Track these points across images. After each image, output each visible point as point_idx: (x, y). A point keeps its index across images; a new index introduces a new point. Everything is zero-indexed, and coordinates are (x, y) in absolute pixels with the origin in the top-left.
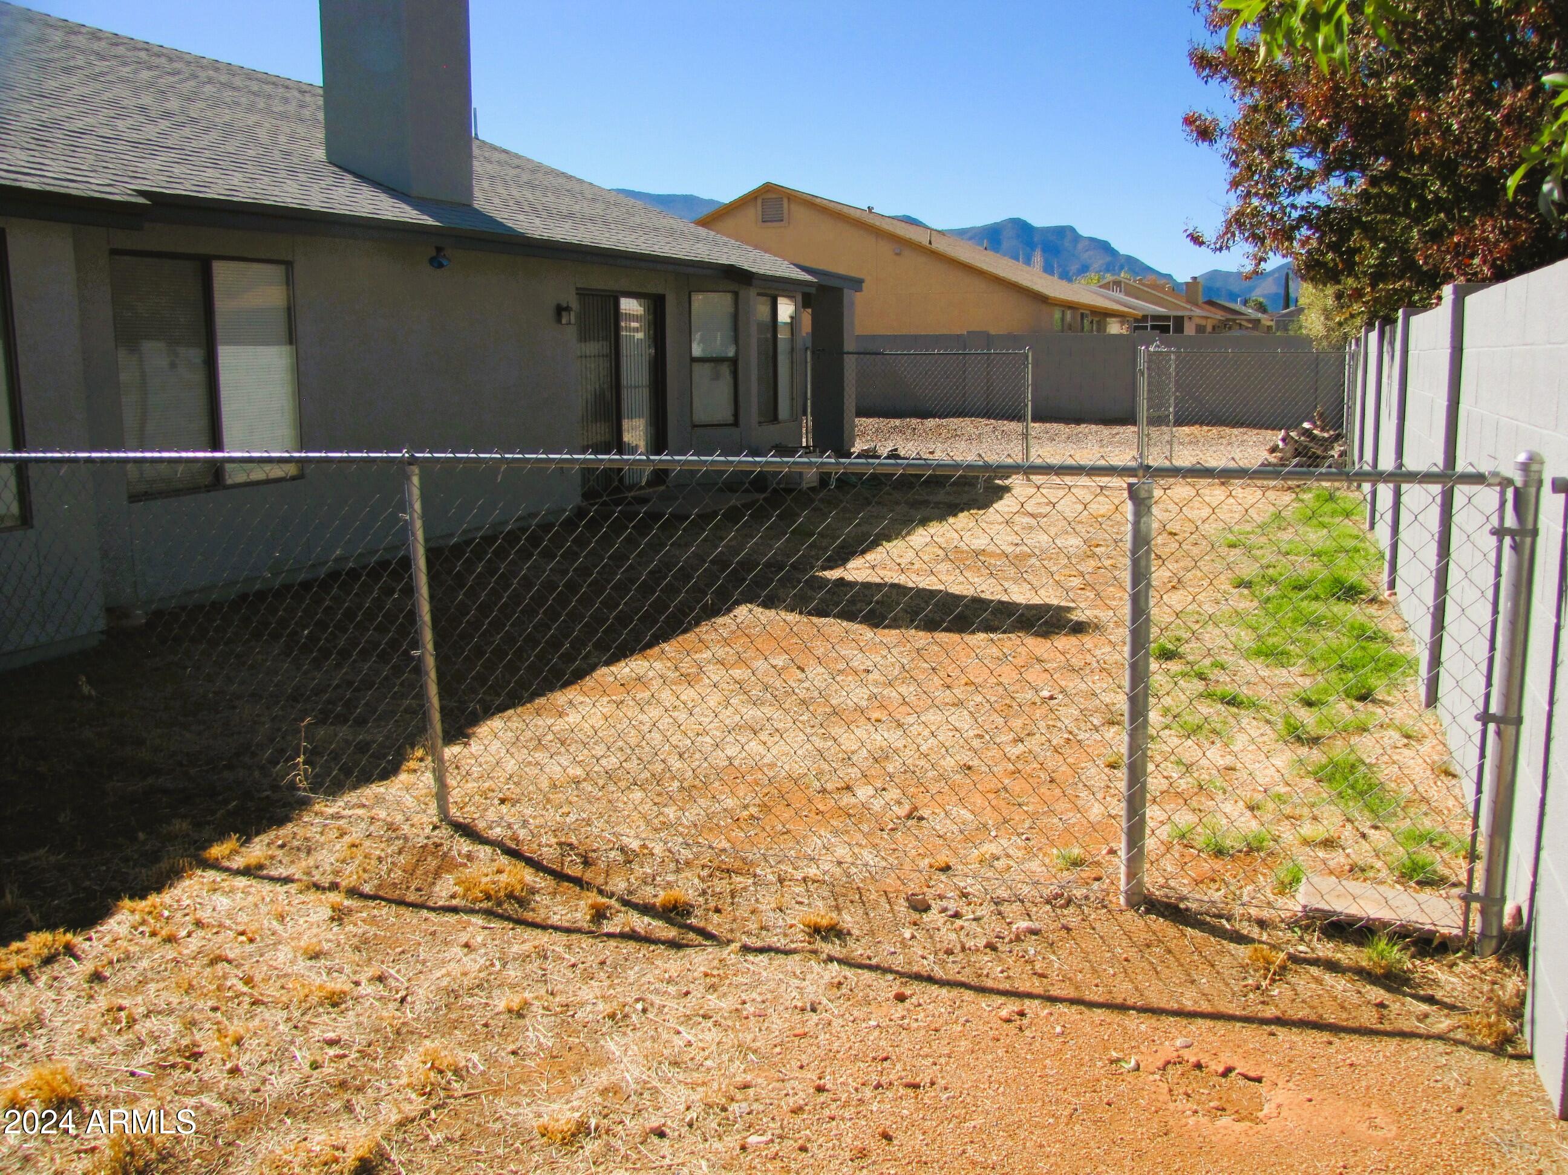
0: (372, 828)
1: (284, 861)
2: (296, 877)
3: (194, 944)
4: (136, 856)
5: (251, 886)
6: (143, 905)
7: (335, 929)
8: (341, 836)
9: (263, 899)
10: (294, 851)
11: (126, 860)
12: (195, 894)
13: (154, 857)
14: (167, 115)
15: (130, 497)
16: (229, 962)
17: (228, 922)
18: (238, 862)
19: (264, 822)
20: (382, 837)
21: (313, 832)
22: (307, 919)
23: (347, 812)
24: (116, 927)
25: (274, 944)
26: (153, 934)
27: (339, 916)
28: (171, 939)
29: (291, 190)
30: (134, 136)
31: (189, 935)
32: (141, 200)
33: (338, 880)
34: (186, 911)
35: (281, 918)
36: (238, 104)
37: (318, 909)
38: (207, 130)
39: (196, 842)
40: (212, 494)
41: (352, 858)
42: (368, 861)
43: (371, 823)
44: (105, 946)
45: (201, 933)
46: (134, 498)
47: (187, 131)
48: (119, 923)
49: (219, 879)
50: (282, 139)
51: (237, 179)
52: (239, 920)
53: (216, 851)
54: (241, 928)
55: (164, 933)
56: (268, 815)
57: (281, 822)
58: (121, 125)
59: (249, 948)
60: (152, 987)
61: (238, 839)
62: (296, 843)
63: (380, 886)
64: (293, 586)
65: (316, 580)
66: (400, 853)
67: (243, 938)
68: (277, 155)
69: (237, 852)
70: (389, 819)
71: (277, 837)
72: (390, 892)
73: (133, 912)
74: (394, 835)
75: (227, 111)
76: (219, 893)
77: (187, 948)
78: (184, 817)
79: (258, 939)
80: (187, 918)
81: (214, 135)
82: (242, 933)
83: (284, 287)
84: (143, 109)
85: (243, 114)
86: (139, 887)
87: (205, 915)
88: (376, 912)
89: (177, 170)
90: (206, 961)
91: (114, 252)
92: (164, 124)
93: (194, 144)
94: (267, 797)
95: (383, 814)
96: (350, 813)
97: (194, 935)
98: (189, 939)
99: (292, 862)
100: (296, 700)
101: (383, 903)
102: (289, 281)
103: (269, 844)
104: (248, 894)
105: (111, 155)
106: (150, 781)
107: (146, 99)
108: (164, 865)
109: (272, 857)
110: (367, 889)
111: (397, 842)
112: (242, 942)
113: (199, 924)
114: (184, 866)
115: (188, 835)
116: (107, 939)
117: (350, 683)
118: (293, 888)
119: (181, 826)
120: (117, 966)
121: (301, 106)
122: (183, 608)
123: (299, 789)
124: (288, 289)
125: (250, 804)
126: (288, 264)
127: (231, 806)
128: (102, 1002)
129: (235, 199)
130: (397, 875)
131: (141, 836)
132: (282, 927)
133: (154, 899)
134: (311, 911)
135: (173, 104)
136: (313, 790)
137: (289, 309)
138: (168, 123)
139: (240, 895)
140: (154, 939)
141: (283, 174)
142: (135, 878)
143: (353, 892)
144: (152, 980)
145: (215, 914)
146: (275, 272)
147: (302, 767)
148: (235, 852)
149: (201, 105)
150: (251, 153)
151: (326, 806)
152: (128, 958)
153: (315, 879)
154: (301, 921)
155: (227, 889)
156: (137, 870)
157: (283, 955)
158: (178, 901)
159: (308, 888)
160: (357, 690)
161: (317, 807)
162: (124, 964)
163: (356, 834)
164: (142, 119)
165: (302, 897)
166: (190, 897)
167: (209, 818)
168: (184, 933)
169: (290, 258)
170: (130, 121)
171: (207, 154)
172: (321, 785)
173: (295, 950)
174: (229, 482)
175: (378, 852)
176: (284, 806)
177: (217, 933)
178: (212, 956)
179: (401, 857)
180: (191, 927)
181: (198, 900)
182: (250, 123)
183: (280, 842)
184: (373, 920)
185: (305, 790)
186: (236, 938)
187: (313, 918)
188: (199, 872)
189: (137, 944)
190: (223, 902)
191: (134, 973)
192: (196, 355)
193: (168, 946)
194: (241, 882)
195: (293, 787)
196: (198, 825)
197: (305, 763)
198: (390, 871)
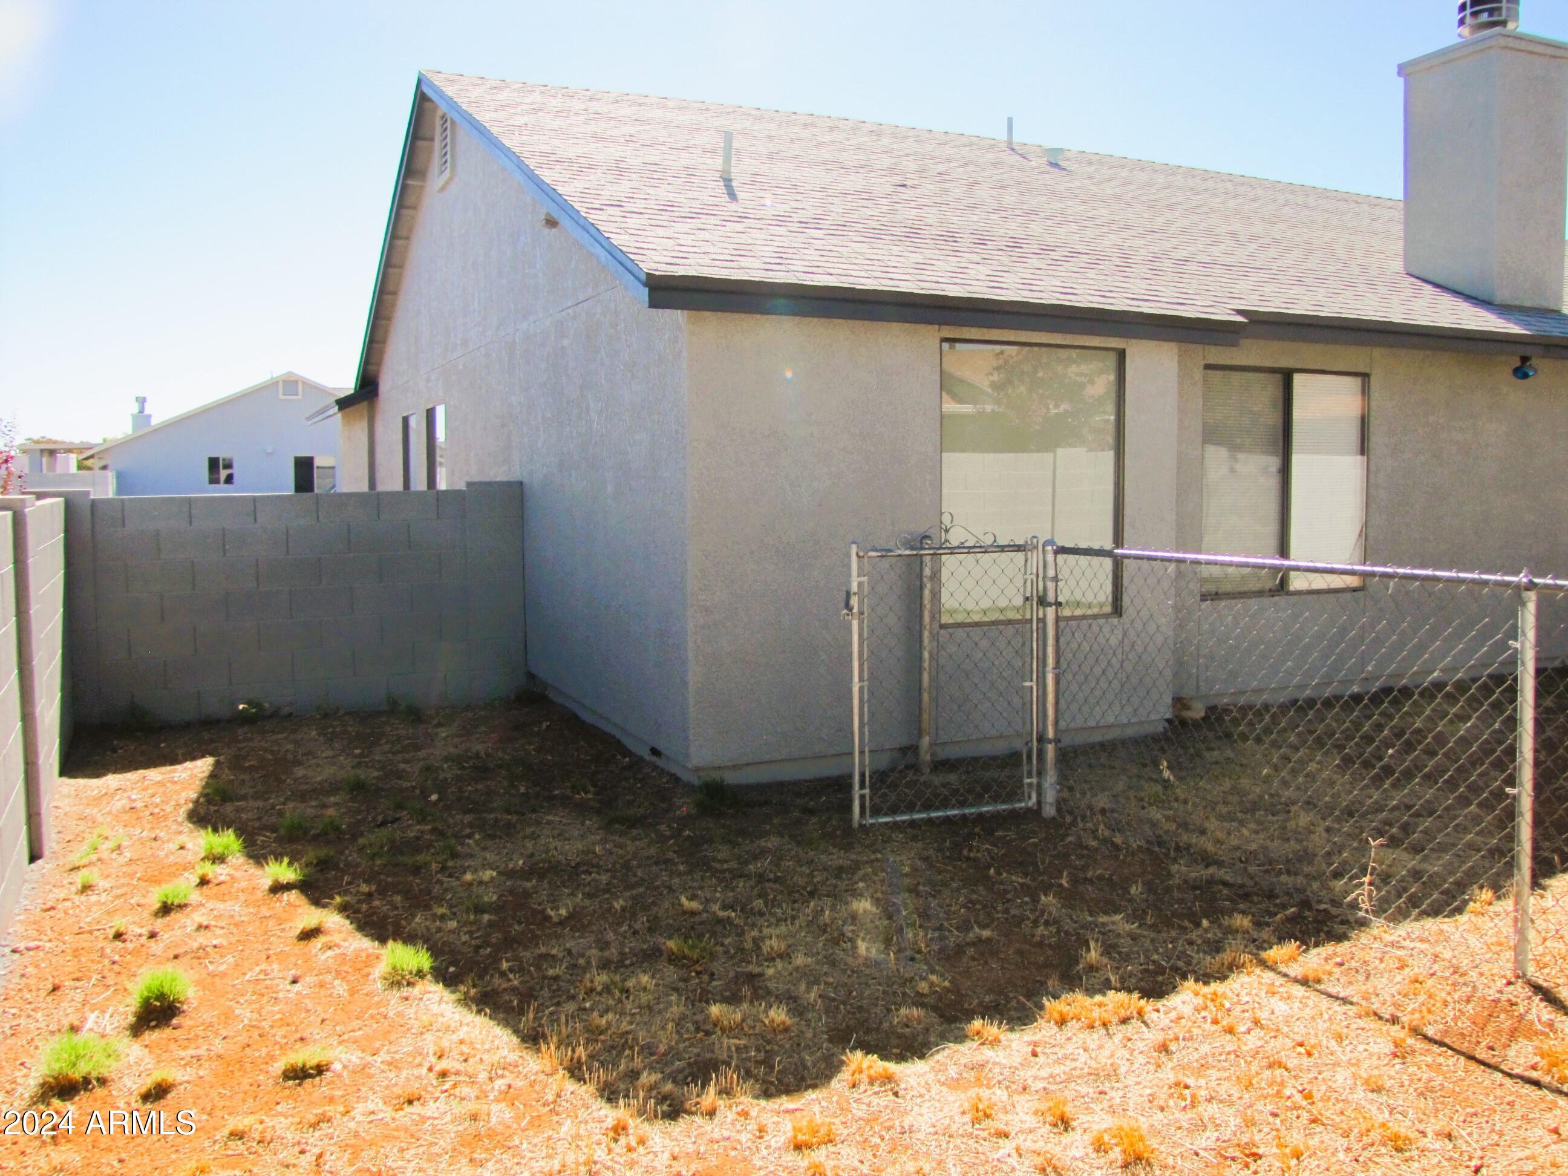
0: (1436, 967)
1: (1342, 980)
2: (1355, 1000)
3: (1252, 1041)
4: (1199, 942)
5: (1308, 998)
6: (1206, 990)
7: (1397, 1067)
8: (1401, 968)
9: (1321, 1014)
10: (1353, 972)
11: (1191, 943)
12: (1254, 992)
13: (1216, 947)
14: (1254, 238)
15: (1202, 596)
16: (1287, 1070)
17: (1285, 1029)
18: (1295, 970)
19: (1322, 935)
20: (1447, 979)
21: (1371, 956)
22: (1367, 1047)
23: (1407, 943)
24: (1180, 1006)
25: (1334, 1065)
26: (1215, 1022)
27: (1400, 1053)
28: (1230, 1031)
29: (1372, 303)
30: (1228, 260)
31: (1249, 1031)
32: (1239, 319)
33: (1399, 1014)
34: (1246, 1007)
35: (1339, 1038)
36: (1313, 223)
37: (1379, 1040)
38: (1289, 250)
39: (1254, 941)
40: (1276, 598)
41: (1415, 994)
42: (1432, 1002)
43: (1435, 962)
44: (1172, 1021)
45: (1257, 1032)
46: (1204, 597)
47: (1272, 252)
48: (1184, 1003)
49: (1277, 983)
50: (1358, 253)
51: (1320, 294)
52: (1296, 1030)
53: (1274, 953)
54: (1299, 1039)
55: (1225, 1023)
56: (1326, 929)
57: (1341, 938)
58: (1216, 251)
59: (1306, 1061)
60: (1214, 1074)
61: (1299, 947)
62: (1353, 964)
63: (1446, 1032)
64: (1342, 697)
65: (1367, 693)
66: (1468, 1001)
67: (1301, 1050)
68: (1356, 270)
69: (1296, 960)
70: (1454, 961)
71: (1335, 954)
72: (1458, 1043)
73: (1197, 994)
74: (1461, 980)
75: (1305, 230)
76: (1277, 997)
77: (1246, 1045)
78: (1243, 913)
79: (1317, 1055)
80: (1246, 1014)
81: (1296, 253)
82: (1301, 1045)
83: (1359, 397)
84: (1233, 234)
85: (1321, 232)
86: (1201, 972)
87: (1263, 1015)
88: (1441, 1060)
89: (1267, 289)
90: (1264, 1063)
91: (1208, 367)
92: (1252, 247)
93: (1280, 263)
94: (1325, 910)
95: (1447, 954)
96: (1412, 945)
97: (1252, 1033)
98: (1247, 1036)
99: (1350, 983)
100: (1351, 814)
101: (1450, 1052)
102: (1365, 391)
103: (1326, 959)
104: (1306, 1005)
105: (1210, 278)
106: (1211, 870)
107: (1236, 226)
108: (1227, 957)
109: (1330, 974)
110: (1430, 1031)
111: (1464, 989)
112: (1299, 1053)
113: (1256, 1022)
114: (1245, 962)
115: (1248, 932)
116: (1173, 1015)
117: (1409, 807)
118: (1352, 1010)
119: (1242, 921)
120: (1182, 1044)
121: (1373, 220)
122: (1251, 707)
123: (1360, 909)
124: (1363, 400)
125: (1307, 913)
126: (1365, 376)
127: (1288, 912)
128: (1168, 1075)
129: (1321, 314)
130: (1464, 1024)
131: (1205, 923)
132: (1340, 1049)
133: (1215, 986)
134: (1371, 1040)
135: (1258, 229)
136: (1376, 914)
137: (1363, 418)
138: (1255, 246)
139: (1297, 1004)
140: (1215, 1027)
141: (1362, 288)
142: (1199, 963)
143: (1416, 1031)
144: (1214, 1067)
145: (1273, 1017)
146: (1354, 383)
147: (1366, 887)
148: (1292, 959)
149: (1281, 226)
150: (1331, 268)
151: (1385, 932)
152: (1191, 1038)
153: (1374, 1007)
154: (1361, 1048)
155: (1285, 995)
156: (1201, 955)
157: (1342, 1077)
158: (1238, 995)
159: (1367, 1014)
160: (1417, 815)
161: (1375, 932)
162: (1189, 1044)
163: (1419, 967)
164: (1232, 244)
165: (1361, 1023)
166: (1248, 994)
167: (1267, 919)
168: (1243, 1029)
169: (1367, 370)
170: (1223, 247)
171: (1292, 272)
172: (1385, 911)
173: (1354, 1076)
174: (1291, 588)
175: (1443, 995)
176: (1343, 922)
177: (1275, 1037)
178: (1271, 1059)
179: (1470, 1007)
180: (1249, 1024)
181: (1257, 999)
182: (1327, 239)
183: (1338, 960)
184: (1436, 1067)
185: (1367, 911)
186: (1294, 1047)
187: (1373, 1048)
188: (1258, 971)
189: (1199, 1027)
190: (1281, 1007)
191: (1196, 1056)
192: (1273, 463)
193: (1228, 1037)
194: (1299, 991)
195: (1354, 906)
196: (1258, 924)
197: (1370, 884)
198: (1455, 1019)
